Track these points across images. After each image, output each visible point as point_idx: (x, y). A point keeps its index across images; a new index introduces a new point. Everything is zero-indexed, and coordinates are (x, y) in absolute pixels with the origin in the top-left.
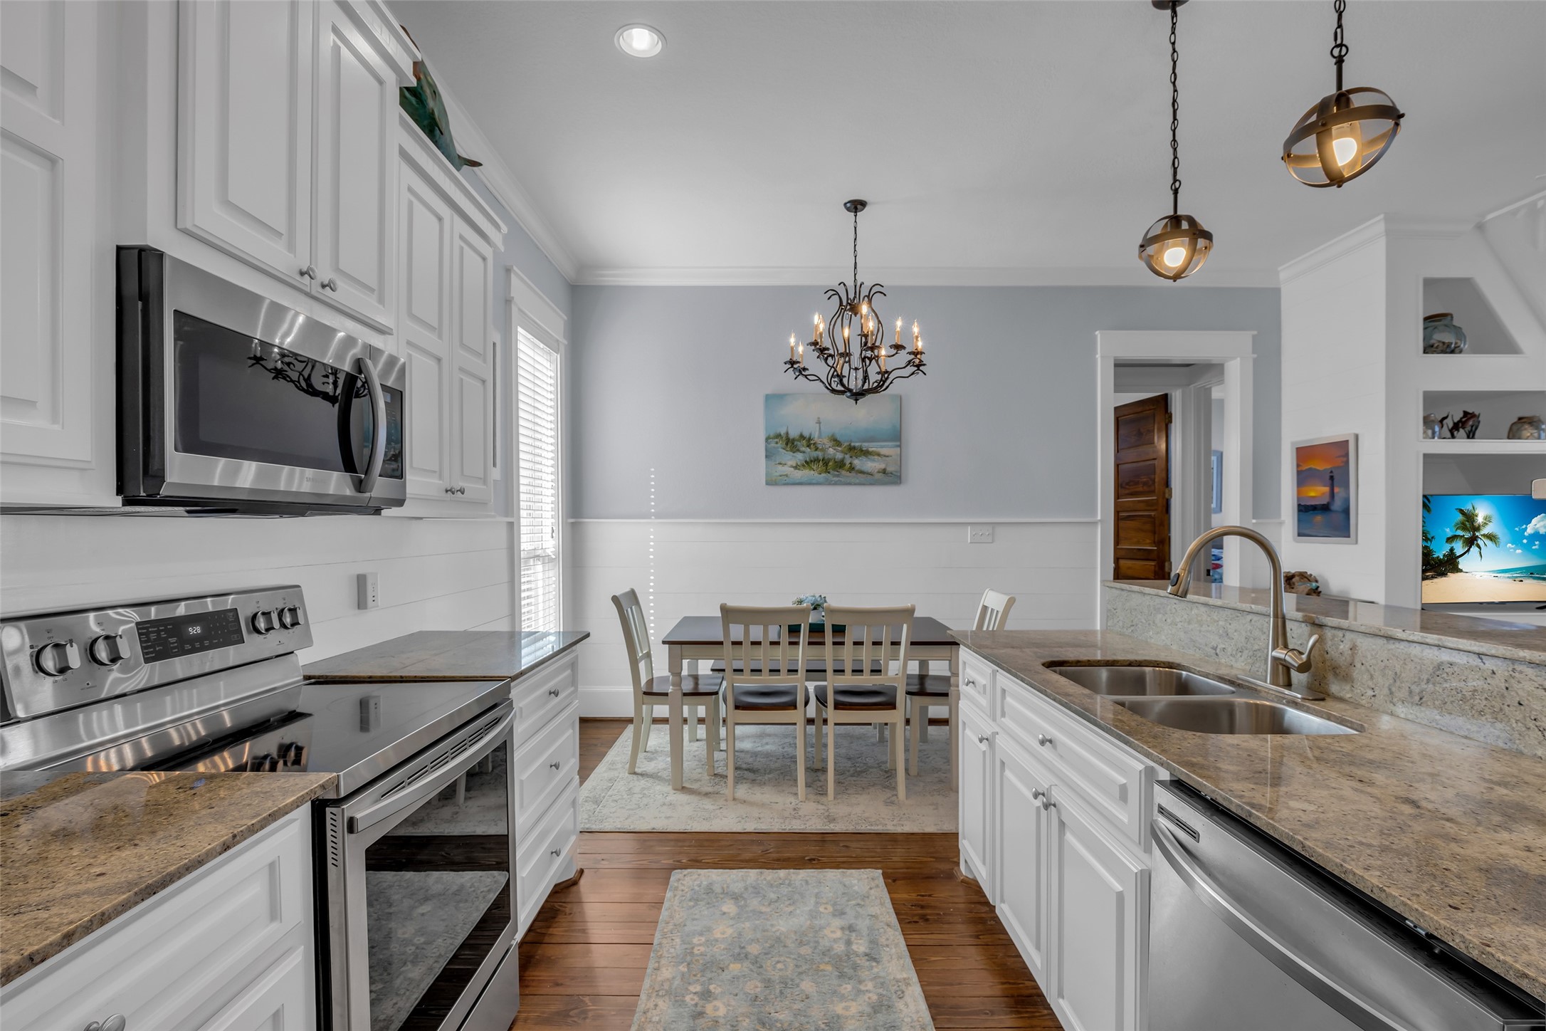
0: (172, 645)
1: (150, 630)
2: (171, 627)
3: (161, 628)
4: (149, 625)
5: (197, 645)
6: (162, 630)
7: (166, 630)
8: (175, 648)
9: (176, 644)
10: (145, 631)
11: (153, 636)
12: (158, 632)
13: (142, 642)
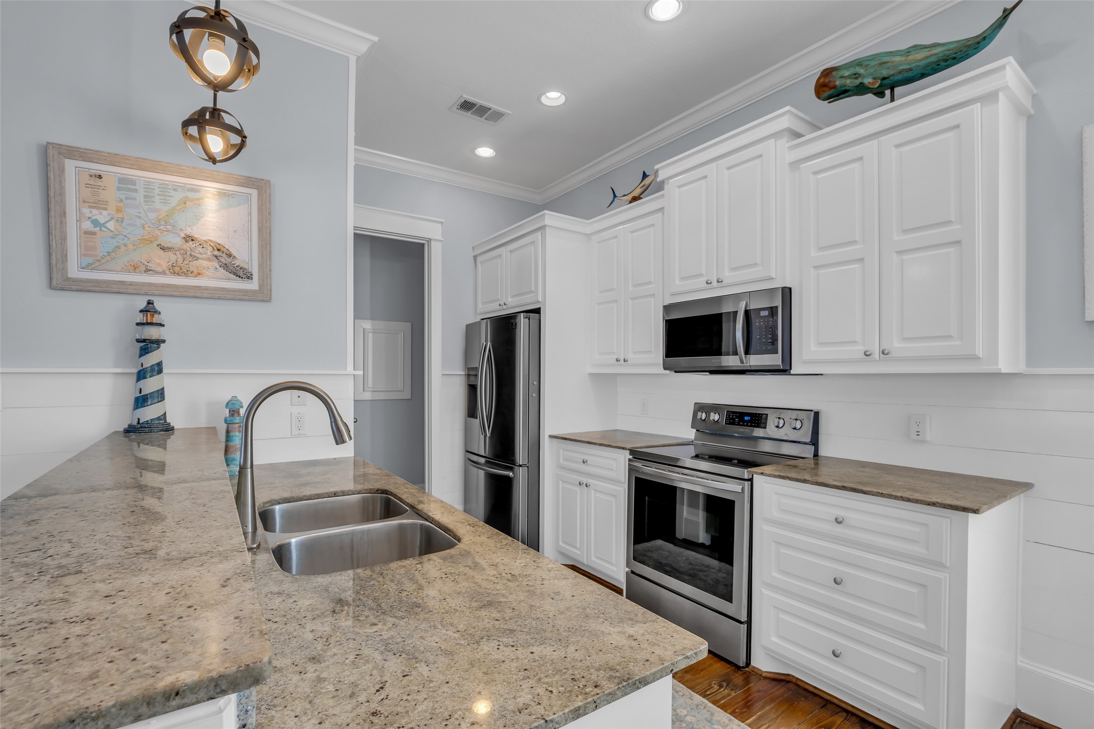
0: (735, 421)
1: (731, 414)
2: (738, 415)
3: (734, 414)
4: (731, 412)
5: (745, 424)
7: (736, 416)
9: (737, 421)
10: (729, 414)
11: (731, 417)
12: (733, 416)
13: (726, 417)
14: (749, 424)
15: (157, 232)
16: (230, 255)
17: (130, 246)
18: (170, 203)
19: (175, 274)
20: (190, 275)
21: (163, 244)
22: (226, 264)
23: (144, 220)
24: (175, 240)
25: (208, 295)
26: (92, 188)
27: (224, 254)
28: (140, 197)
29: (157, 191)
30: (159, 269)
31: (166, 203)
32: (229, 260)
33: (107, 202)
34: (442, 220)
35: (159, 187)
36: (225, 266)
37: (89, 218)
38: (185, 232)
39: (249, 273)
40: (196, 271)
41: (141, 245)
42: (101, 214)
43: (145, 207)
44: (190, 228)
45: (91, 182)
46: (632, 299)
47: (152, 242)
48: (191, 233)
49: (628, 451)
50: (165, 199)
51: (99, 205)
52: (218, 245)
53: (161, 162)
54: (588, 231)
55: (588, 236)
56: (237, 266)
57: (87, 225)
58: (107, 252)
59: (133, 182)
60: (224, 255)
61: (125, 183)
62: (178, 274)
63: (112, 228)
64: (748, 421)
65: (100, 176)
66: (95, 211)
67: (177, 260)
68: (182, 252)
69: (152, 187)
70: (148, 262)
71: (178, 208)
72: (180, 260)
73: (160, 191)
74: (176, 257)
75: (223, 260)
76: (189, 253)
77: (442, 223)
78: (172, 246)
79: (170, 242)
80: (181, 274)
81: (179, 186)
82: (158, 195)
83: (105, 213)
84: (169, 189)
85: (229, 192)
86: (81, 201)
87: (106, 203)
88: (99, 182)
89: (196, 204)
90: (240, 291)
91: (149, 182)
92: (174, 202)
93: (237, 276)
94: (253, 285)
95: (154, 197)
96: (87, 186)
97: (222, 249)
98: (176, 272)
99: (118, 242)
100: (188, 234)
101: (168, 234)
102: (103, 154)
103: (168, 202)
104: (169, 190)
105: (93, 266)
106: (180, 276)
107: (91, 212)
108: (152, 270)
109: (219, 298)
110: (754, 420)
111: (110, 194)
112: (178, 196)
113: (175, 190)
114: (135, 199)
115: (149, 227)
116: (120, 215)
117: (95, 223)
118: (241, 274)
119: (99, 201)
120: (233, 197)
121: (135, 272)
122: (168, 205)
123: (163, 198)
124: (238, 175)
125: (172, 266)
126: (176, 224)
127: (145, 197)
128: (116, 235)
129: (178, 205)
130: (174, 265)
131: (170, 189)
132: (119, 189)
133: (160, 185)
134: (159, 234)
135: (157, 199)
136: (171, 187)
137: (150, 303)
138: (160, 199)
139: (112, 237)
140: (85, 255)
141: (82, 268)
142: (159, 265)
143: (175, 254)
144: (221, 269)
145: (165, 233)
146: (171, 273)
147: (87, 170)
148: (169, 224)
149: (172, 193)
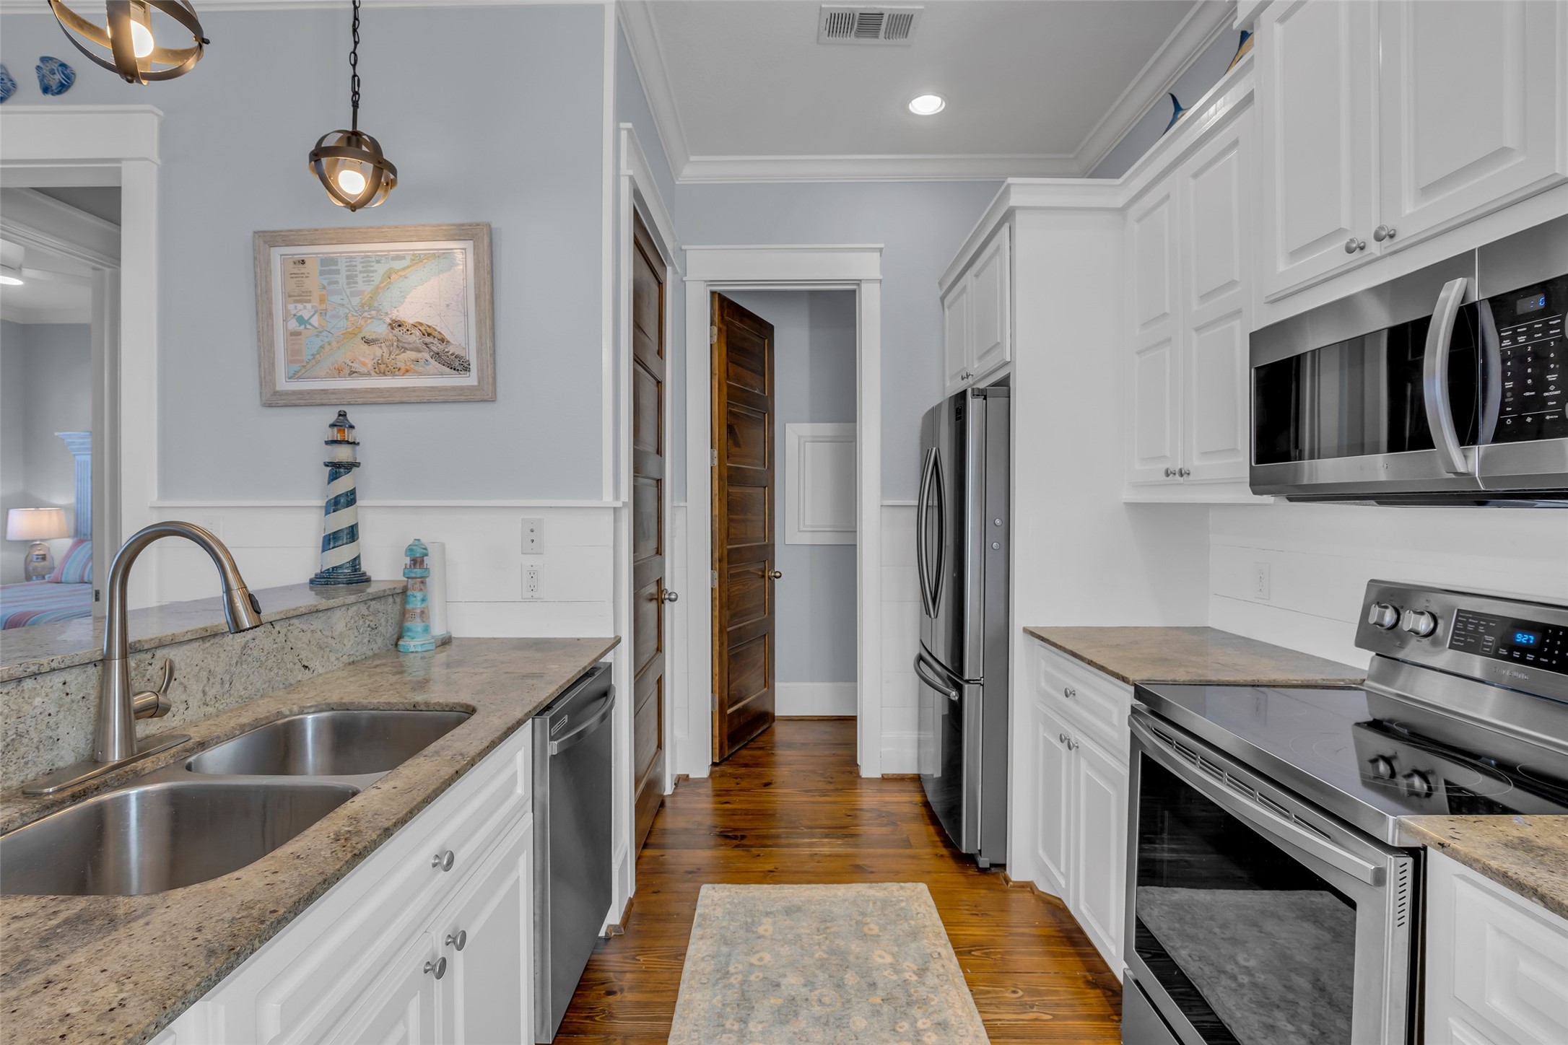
0: (1485, 643)
1: (1470, 620)
2: (1494, 625)
3: (1482, 622)
4: (1471, 616)
5: (1517, 654)
6: (1482, 625)
7: (1486, 627)
8: (1487, 646)
9: (1491, 644)
10: (1465, 620)
11: (1471, 627)
12: (1477, 625)
13: (1455, 628)
14: (1530, 657)
15: (361, 322)
16: (442, 340)
17: (334, 344)
18: (373, 281)
19: (381, 374)
20: (397, 373)
21: (367, 337)
22: (438, 354)
23: (347, 308)
24: (379, 329)
25: (415, 398)
26: (296, 277)
27: (436, 339)
28: (342, 278)
29: (359, 268)
30: (363, 370)
31: (370, 281)
32: (441, 347)
33: (310, 292)
34: (882, 245)
35: (361, 262)
36: (437, 356)
37: (295, 315)
38: (390, 316)
39: (466, 362)
40: (403, 367)
41: (345, 341)
42: (305, 308)
43: (348, 291)
44: (396, 310)
45: (295, 271)
46: (1198, 330)
47: (356, 335)
48: (397, 316)
49: (1132, 689)
50: (368, 276)
51: (302, 297)
52: (428, 328)
53: (361, 228)
54: (1120, 201)
55: (1123, 210)
56: (452, 355)
57: (293, 324)
58: (312, 355)
59: (333, 261)
60: (436, 341)
61: (328, 263)
62: (384, 374)
63: (316, 324)
64: (1524, 649)
65: (303, 261)
66: (300, 306)
67: (382, 355)
68: (387, 344)
69: (354, 263)
70: (353, 362)
71: (382, 285)
72: (386, 355)
73: (363, 267)
74: (381, 351)
75: (434, 348)
76: (395, 344)
77: (881, 250)
78: (377, 336)
79: (374, 332)
80: (387, 373)
81: (382, 256)
82: (361, 272)
83: (309, 306)
84: (371, 262)
85: (440, 251)
86: (287, 296)
87: (309, 294)
88: (303, 269)
89: (401, 276)
90: (453, 389)
91: (351, 257)
92: (377, 278)
93: (451, 368)
94: (470, 380)
95: (356, 276)
96: (293, 276)
97: (436, 334)
98: (382, 372)
99: (322, 341)
100: (394, 318)
101: (372, 322)
102: (303, 233)
103: (372, 279)
104: (371, 264)
105: (299, 374)
106: (386, 376)
107: (296, 307)
108: (356, 372)
109: (429, 402)
110: (1547, 645)
111: (313, 282)
112: (381, 269)
113: (378, 262)
114: (337, 283)
115: (353, 315)
116: (323, 307)
117: (301, 320)
118: (457, 364)
119: (303, 292)
120: (445, 258)
121: (339, 377)
122: (372, 283)
123: (365, 275)
124: (448, 225)
125: (378, 363)
126: (381, 307)
127: (348, 277)
128: (320, 332)
129: (382, 282)
130: (380, 361)
131: (373, 262)
132: (322, 273)
133: (362, 258)
134: (363, 323)
135: (360, 278)
136: (373, 259)
137: (342, 415)
138: (363, 277)
139: (317, 336)
140: (292, 362)
141: (289, 378)
142: (364, 364)
143: (381, 347)
144: (432, 361)
145: (369, 321)
146: (376, 373)
147: (291, 256)
148: (373, 308)
149: (376, 266)
